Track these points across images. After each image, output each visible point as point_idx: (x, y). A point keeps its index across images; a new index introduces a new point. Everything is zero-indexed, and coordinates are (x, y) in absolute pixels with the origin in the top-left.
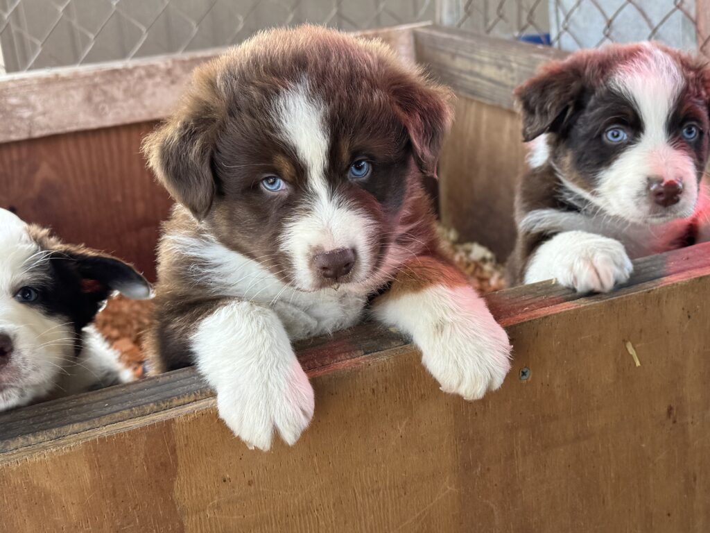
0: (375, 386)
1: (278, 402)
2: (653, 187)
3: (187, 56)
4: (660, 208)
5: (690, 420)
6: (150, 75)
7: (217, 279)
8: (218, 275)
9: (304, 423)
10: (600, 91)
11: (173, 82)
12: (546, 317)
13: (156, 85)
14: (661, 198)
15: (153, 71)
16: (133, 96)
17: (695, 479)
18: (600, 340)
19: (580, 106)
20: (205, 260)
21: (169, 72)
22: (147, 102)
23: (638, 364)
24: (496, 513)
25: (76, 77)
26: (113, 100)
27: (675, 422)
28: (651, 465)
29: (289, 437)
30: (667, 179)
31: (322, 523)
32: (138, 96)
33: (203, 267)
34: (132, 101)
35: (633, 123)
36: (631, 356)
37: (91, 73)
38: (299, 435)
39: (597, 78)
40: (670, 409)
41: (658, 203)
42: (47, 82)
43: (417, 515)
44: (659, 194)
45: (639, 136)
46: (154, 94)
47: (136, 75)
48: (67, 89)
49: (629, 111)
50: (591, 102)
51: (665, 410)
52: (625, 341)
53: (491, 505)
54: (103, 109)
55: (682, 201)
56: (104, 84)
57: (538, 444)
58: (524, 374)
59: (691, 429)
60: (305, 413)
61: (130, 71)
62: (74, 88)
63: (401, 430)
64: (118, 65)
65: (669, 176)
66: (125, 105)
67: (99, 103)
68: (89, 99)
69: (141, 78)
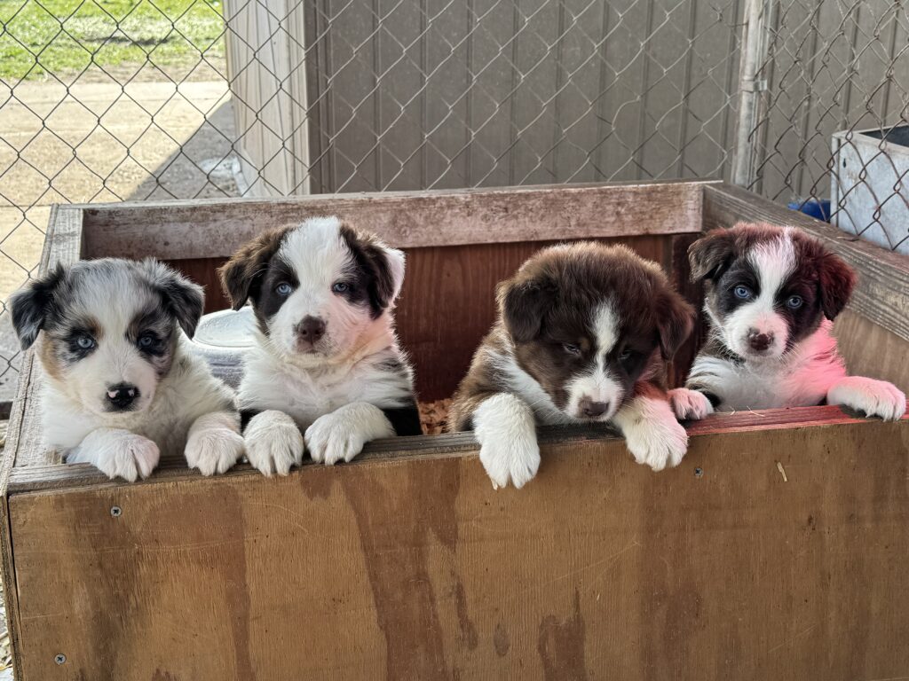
0: (590, 461)
1: (514, 461)
2: (752, 336)
3: (485, 192)
4: (753, 350)
5: (827, 531)
6: (450, 206)
7: (509, 385)
8: (510, 383)
9: (529, 477)
10: (741, 258)
11: (469, 215)
12: (717, 434)
13: (455, 215)
14: (755, 344)
15: (454, 203)
16: (432, 223)
17: (830, 578)
18: (757, 458)
19: (727, 266)
20: (503, 372)
21: (467, 205)
22: (444, 230)
23: (786, 480)
24: (668, 569)
25: (386, 202)
26: (415, 225)
27: (814, 529)
28: (793, 559)
29: (517, 483)
30: (761, 333)
31: (545, 547)
32: (437, 223)
33: (502, 375)
34: (430, 228)
35: (755, 288)
36: (781, 473)
37: (400, 199)
38: (524, 483)
39: (742, 248)
40: (810, 520)
41: (752, 346)
42: (362, 204)
43: (611, 556)
44: (753, 340)
45: (755, 298)
46: (450, 223)
47: (438, 205)
48: (377, 211)
49: (753, 279)
50: (733, 265)
51: (807, 518)
52: (776, 462)
53: (666, 562)
54: (405, 232)
55: (770, 349)
56: (409, 210)
57: (705, 525)
58: (698, 472)
59: (827, 537)
60: (530, 470)
61: (433, 201)
62: (383, 212)
63: (605, 495)
64: (424, 194)
65: (764, 331)
66: (424, 230)
67: (402, 226)
68: (394, 222)
69: (442, 208)
